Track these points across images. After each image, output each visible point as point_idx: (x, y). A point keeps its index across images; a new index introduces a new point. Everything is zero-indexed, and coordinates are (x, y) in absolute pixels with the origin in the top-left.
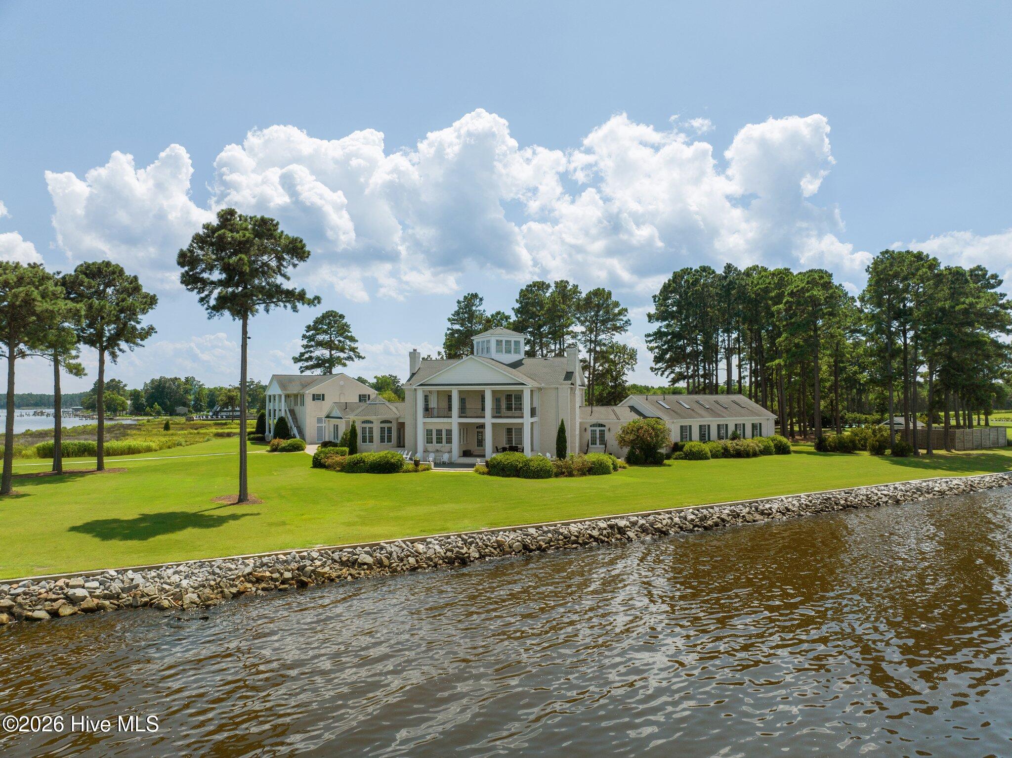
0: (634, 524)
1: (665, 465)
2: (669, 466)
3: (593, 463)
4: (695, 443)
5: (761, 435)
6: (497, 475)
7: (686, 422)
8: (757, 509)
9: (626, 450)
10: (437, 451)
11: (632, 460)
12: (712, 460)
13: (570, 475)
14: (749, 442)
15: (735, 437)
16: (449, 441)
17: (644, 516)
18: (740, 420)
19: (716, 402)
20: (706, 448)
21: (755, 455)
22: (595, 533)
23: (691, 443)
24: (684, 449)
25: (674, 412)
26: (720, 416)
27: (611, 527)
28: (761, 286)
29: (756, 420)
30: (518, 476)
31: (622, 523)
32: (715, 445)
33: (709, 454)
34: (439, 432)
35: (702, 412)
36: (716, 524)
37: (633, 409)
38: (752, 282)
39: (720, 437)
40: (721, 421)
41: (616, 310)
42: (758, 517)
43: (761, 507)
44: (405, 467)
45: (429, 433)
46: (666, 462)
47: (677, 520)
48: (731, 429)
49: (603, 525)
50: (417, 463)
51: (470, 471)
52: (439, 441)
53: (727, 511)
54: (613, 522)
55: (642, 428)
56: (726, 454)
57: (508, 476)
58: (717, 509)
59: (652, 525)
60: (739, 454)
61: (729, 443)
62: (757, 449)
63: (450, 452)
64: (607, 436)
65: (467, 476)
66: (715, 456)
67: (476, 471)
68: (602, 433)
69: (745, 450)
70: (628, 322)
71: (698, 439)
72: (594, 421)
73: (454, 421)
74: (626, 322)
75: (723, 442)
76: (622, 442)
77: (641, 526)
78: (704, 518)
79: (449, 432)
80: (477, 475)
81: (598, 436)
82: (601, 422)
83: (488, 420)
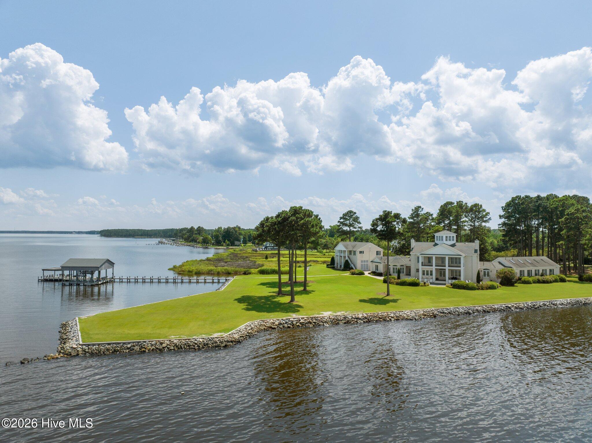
0: (513, 306)
1: (515, 286)
2: (517, 286)
3: (490, 285)
4: (526, 278)
5: (553, 274)
6: (456, 288)
7: (522, 269)
8: (552, 303)
9: (500, 280)
10: (427, 278)
11: (503, 283)
12: (533, 284)
13: (482, 289)
14: (548, 277)
15: (542, 275)
16: (431, 275)
17: (515, 304)
18: (544, 268)
19: (534, 260)
20: (531, 279)
21: (551, 282)
22: (502, 308)
23: (524, 277)
24: (522, 280)
25: (518, 265)
26: (536, 266)
27: (506, 307)
28: (554, 206)
29: (551, 268)
30: (464, 289)
31: (510, 306)
32: (534, 278)
33: (532, 282)
34: (427, 271)
35: (529, 265)
36: (538, 307)
37: (500, 263)
38: (550, 203)
39: (536, 275)
40: (537, 268)
41: (484, 214)
42: (552, 306)
43: (553, 303)
44: (421, 284)
45: (423, 271)
46: (515, 285)
47: (526, 305)
48: (541, 272)
49: (504, 306)
50: (425, 283)
51: (444, 286)
52: (427, 274)
53: (542, 304)
54: (507, 305)
55: (506, 272)
56: (539, 282)
57: (461, 289)
58: (538, 303)
59: (518, 306)
60: (544, 282)
61: (540, 278)
62: (552, 280)
63: (432, 279)
64: (490, 274)
65: (443, 288)
66: (534, 282)
67: (447, 286)
68: (488, 273)
69: (546, 280)
70: (490, 219)
71: (527, 275)
72: (485, 268)
73: (434, 268)
74: (489, 219)
75: (537, 277)
76: (498, 277)
77: (515, 307)
78: (534, 305)
79: (431, 272)
80: (447, 288)
81: (486, 273)
82: (487, 268)
83: (447, 268)
